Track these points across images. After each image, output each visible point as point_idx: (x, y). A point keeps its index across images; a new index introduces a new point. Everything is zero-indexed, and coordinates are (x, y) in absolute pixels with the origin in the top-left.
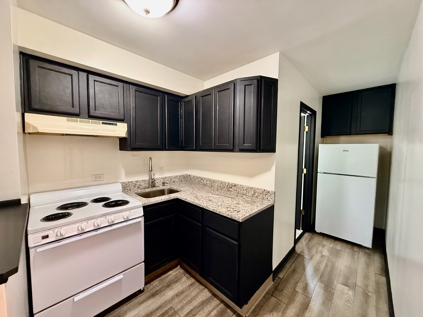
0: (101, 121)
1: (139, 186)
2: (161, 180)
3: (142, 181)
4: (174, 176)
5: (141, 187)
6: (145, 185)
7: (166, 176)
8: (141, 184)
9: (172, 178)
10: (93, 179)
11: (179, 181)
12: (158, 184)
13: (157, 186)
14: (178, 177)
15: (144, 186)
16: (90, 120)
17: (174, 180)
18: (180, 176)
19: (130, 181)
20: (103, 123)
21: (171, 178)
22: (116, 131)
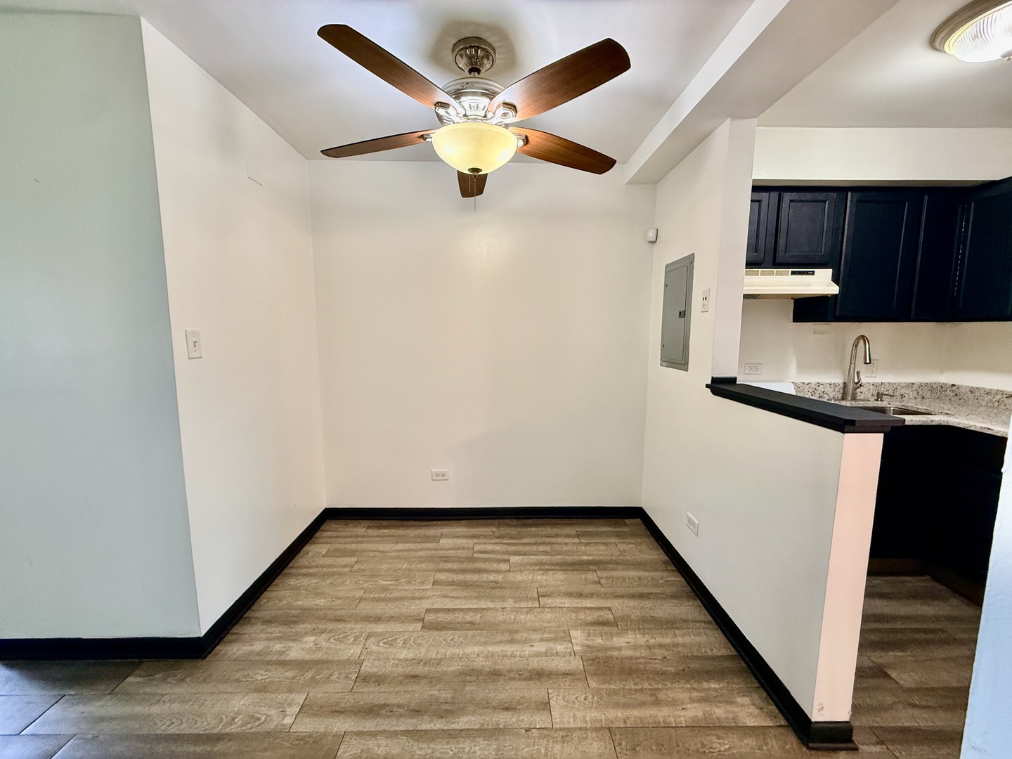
0: (790, 270)
1: (822, 394)
2: (871, 387)
3: (830, 384)
4: (905, 383)
5: (825, 395)
6: (833, 393)
7: (883, 382)
8: (826, 392)
9: (899, 387)
10: (747, 371)
11: (915, 395)
12: (863, 395)
13: (860, 400)
14: (914, 386)
15: (831, 394)
16: (775, 270)
17: (903, 391)
18: (921, 385)
19: (806, 381)
20: (793, 273)
21: (895, 387)
22: (809, 285)
